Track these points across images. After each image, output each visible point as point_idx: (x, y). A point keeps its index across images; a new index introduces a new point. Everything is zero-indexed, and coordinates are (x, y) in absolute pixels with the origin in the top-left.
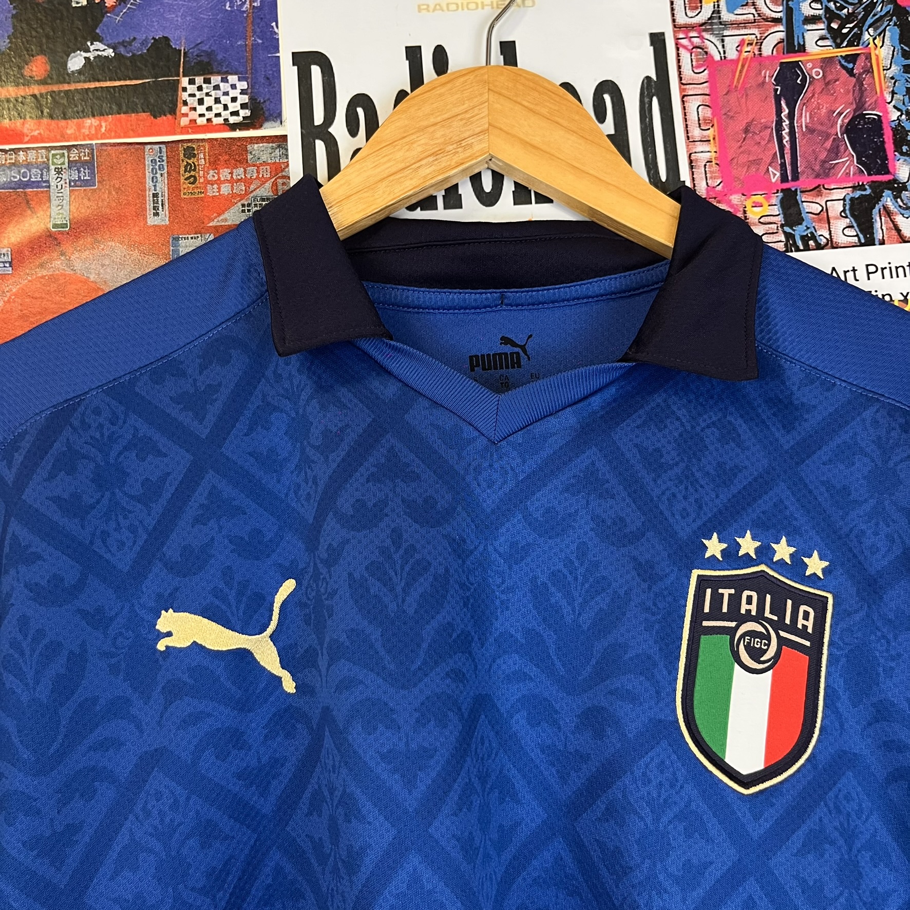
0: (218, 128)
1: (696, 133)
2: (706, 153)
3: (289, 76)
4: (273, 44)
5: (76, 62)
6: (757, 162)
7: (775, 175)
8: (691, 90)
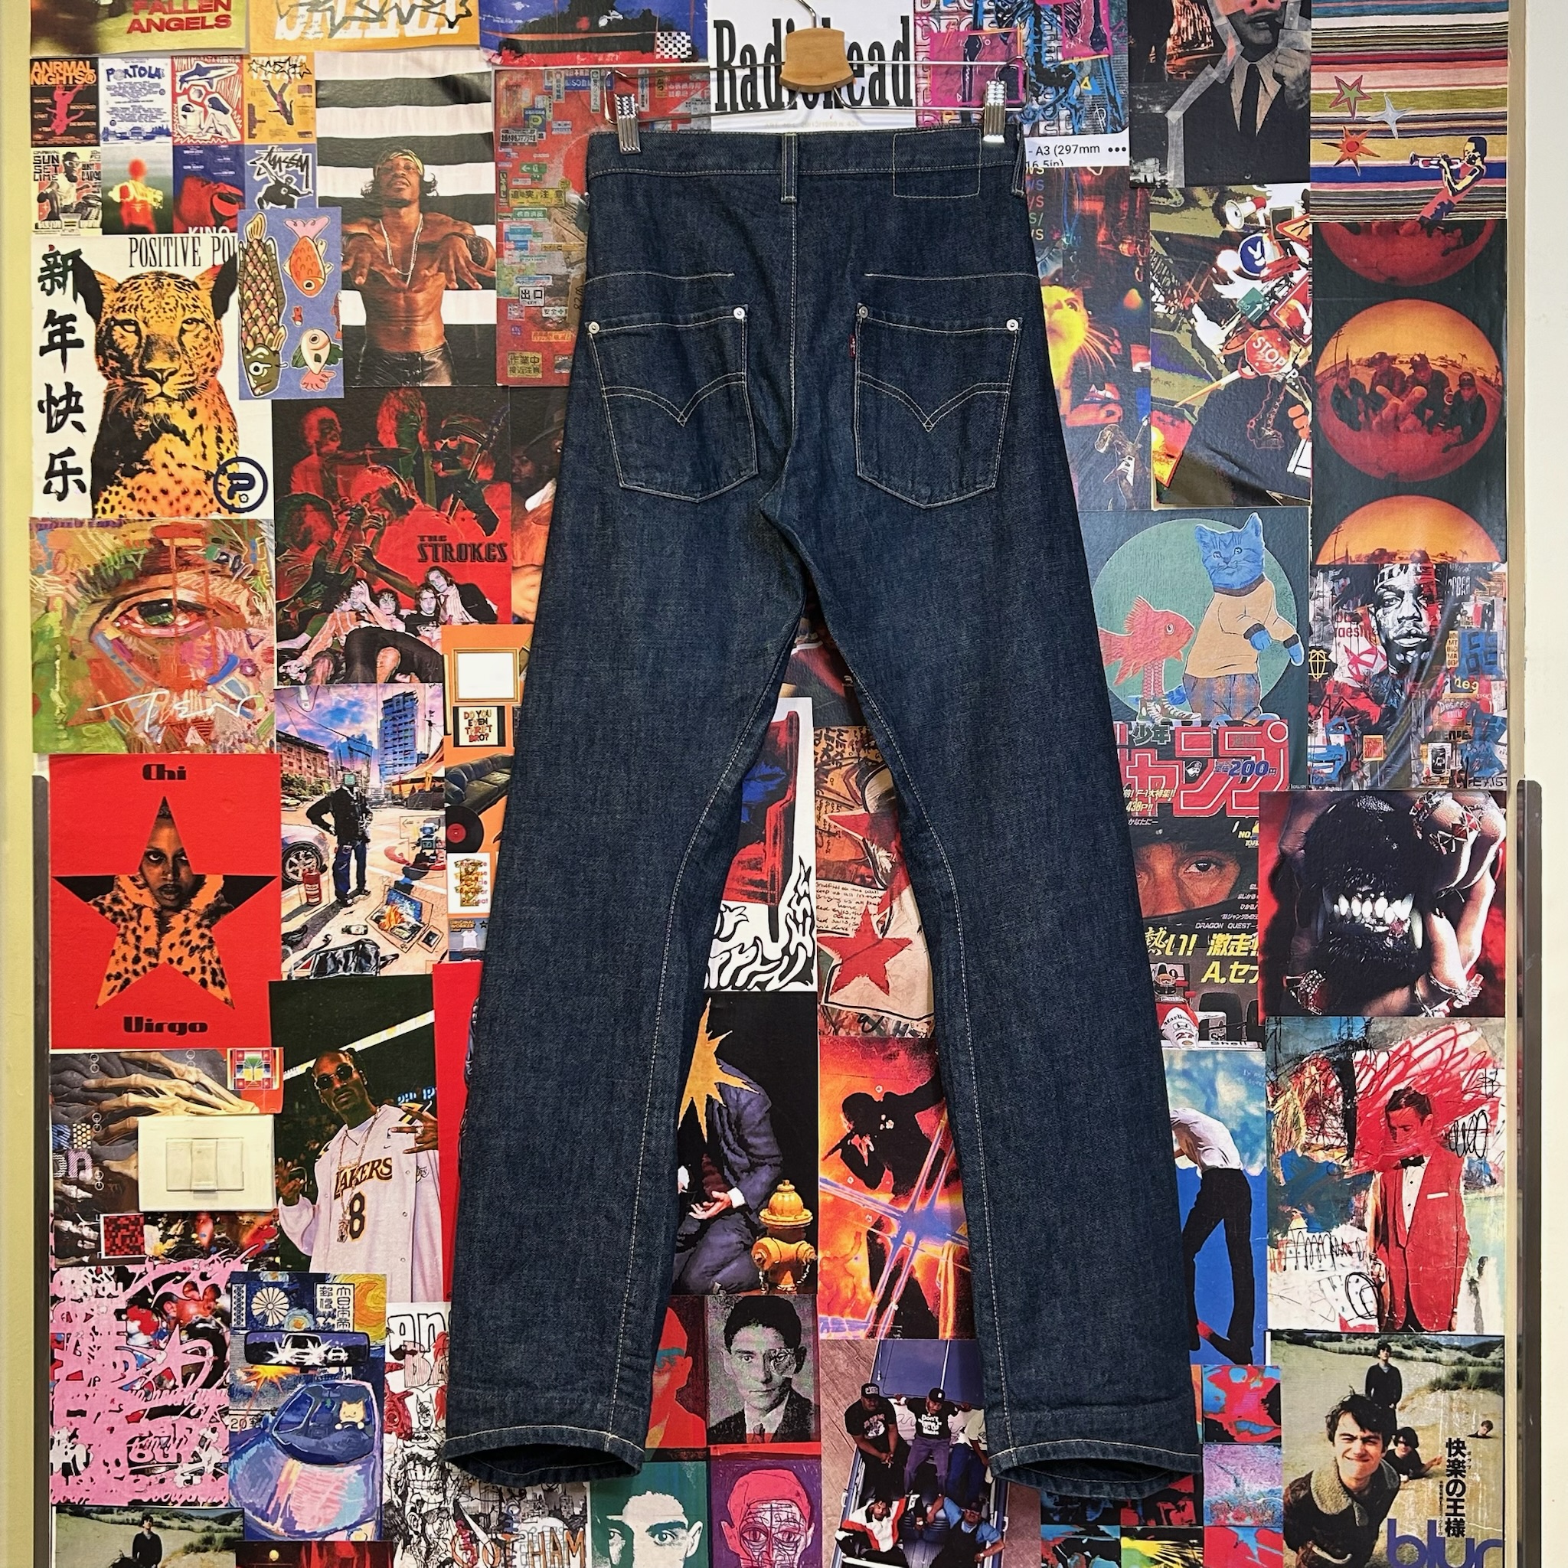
0: (675, 61)
1: (921, 72)
2: (924, 84)
3: (712, 33)
4: (705, 16)
5: (603, 22)
6: (951, 90)
7: (959, 98)
8: (920, 49)
